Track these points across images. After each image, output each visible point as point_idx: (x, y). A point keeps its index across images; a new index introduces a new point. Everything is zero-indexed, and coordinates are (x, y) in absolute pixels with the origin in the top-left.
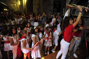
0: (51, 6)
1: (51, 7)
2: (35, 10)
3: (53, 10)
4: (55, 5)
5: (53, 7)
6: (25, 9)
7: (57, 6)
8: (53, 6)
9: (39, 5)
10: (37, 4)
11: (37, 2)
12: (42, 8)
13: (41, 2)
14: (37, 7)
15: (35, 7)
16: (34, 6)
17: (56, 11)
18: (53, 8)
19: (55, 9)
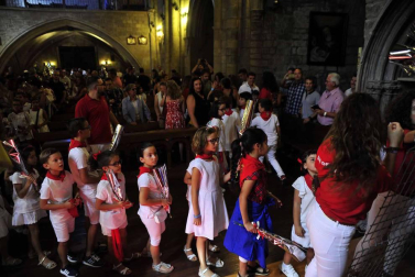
0: (295, 36)
1: (296, 43)
2: (224, 58)
3: (309, 56)
4: (315, 33)
5: (304, 45)
6: (182, 57)
7: (329, 39)
8: (306, 37)
9: (239, 36)
10: (230, 33)
11: (232, 24)
12: (252, 51)
13: (248, 21)
14: (232, 44)
15: (221, 48)
16: (216, 43)
17: (321, 59)
18: (305, 49)
19: (314, 51)
